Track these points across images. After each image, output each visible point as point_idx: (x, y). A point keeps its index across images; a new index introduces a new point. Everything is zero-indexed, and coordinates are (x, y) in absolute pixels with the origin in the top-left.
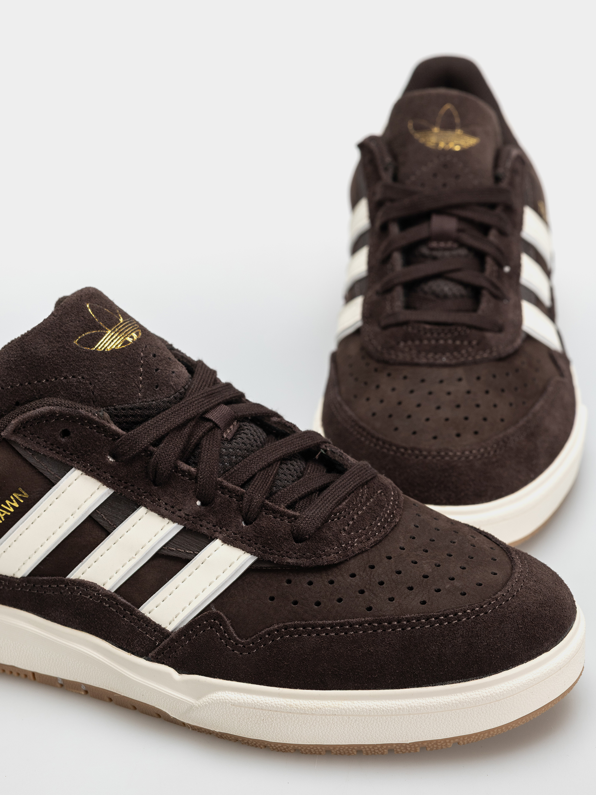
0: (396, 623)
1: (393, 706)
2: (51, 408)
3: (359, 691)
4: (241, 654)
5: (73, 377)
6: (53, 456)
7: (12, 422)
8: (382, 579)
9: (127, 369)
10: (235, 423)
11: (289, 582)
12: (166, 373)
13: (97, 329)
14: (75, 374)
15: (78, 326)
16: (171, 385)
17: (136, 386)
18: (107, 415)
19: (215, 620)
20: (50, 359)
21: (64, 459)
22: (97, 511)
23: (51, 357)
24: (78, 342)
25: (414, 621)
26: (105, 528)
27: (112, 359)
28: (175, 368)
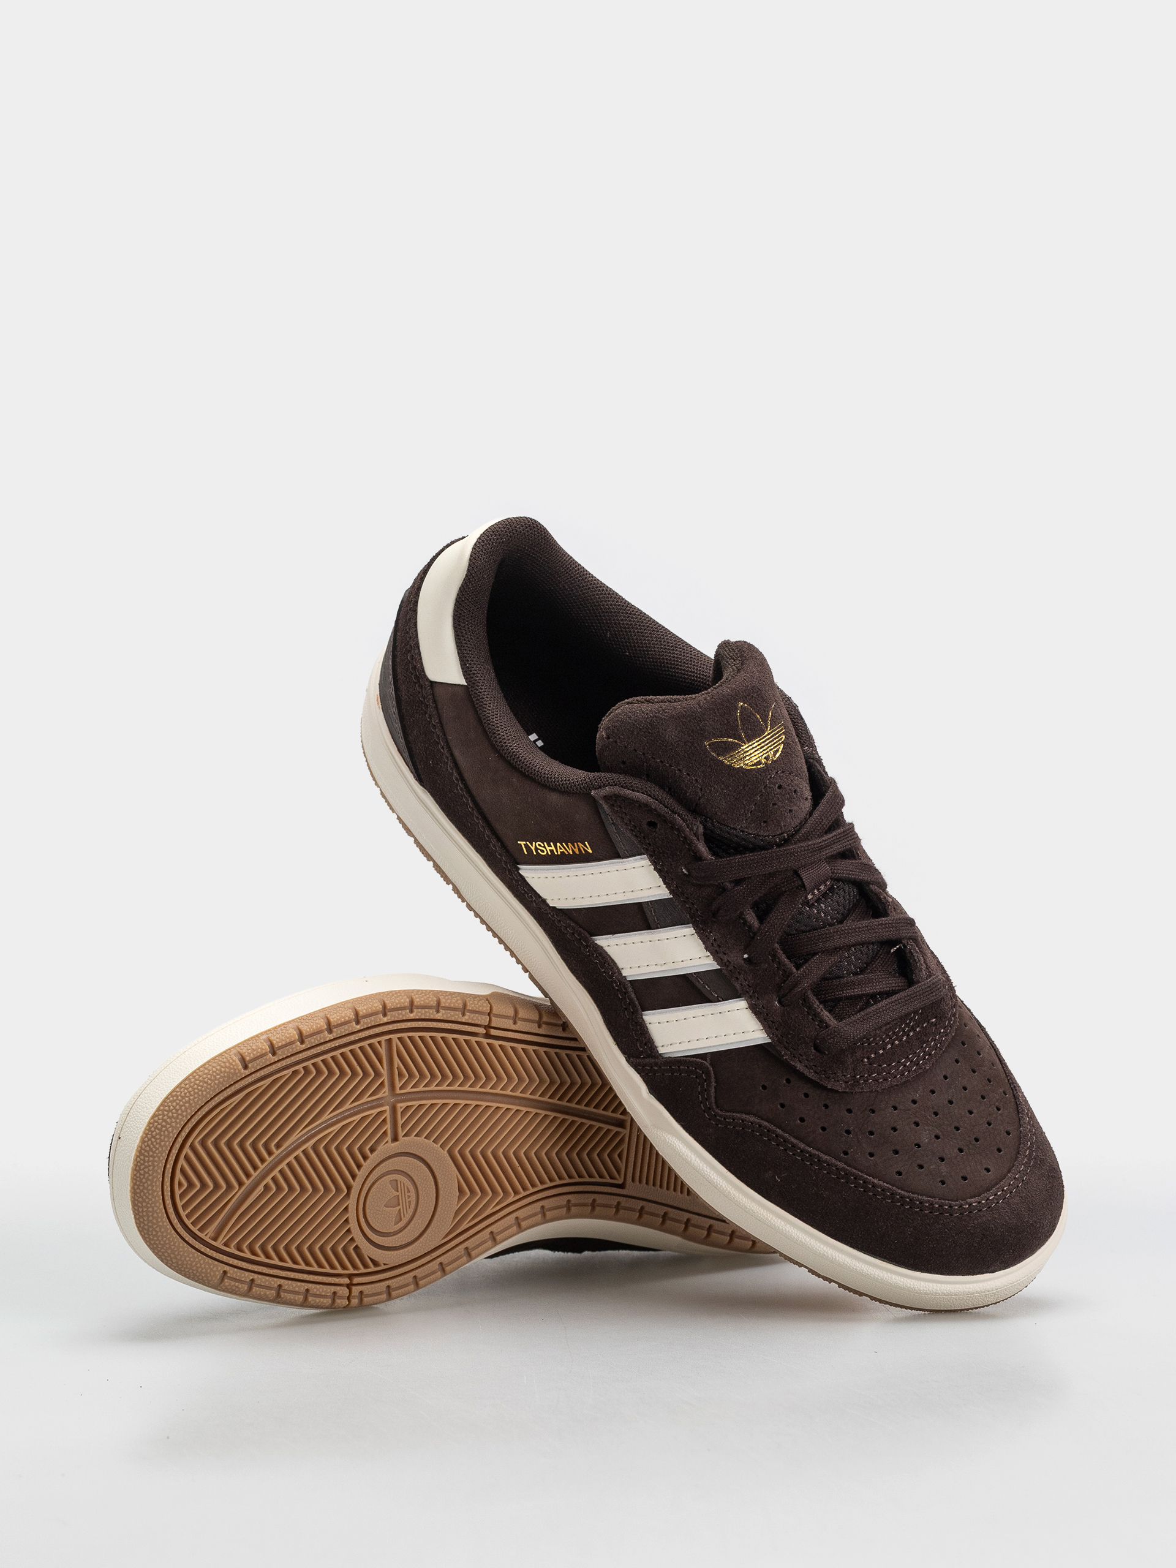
0: (862, 1182)
1: (820, 1249)
2: (650, 800)
3: (796, 1219)
4: (710, 1119)
5: (688, 774)
6: (630, 836)
7: (606, 787)
8: (874, 1130)
10: (828, 883)
11: (788, 1081)
12: (782, 811)
14: (690, 773)
15: (717, 728)
16: (781, 825)
18: (701, 830)
19: (703, 1073)
20: (674, 748)
21: (641, 845)
22: (649, 903)
23: (675, 745)
24: (709, 744)
25: (879, 1190)
26: (649, 921)
28: (796, 805)
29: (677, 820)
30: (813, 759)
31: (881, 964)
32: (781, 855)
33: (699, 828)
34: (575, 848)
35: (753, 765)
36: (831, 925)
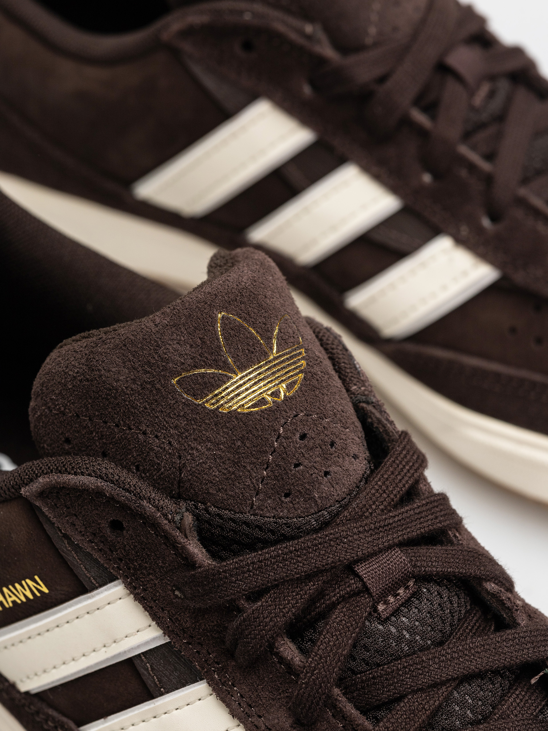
5: (156, 437)
6: (92, 553)
7: (39, 479)
9: (244, 453)
10: (411, 583)
12: (312, 475)
13: (218, 367)
14: (159, 434)
15: (186, 354)
16: (314, 498)
17: (252, 485)
18: (189, 519)
20: (127, 396)
21: (107, 563)
22: (142, 655)
23: (128, 392)
24: (178, 382)
26: (148, 686)
27: (225, 430)
28: (335, 463)
29: (148, 509)
30: (368, 403)
31: (518, 704)
32: (320, 544)
33: (185, 519)
34: (25, 590)
35: (253, 406)
36: (423, 649)
